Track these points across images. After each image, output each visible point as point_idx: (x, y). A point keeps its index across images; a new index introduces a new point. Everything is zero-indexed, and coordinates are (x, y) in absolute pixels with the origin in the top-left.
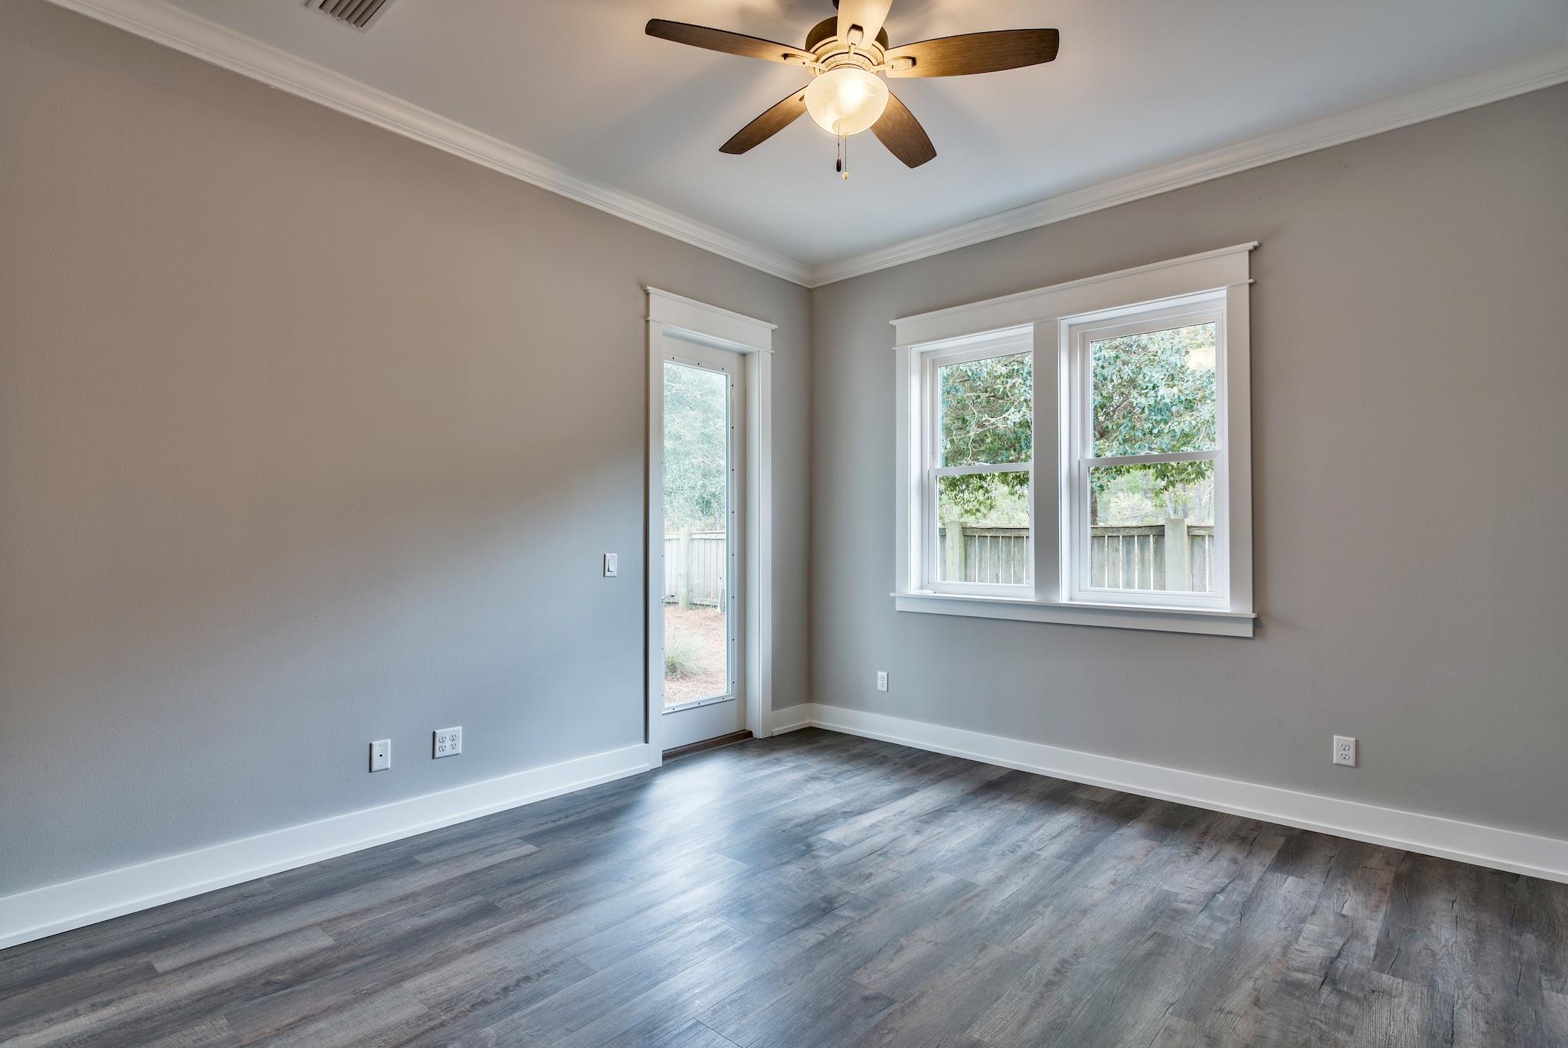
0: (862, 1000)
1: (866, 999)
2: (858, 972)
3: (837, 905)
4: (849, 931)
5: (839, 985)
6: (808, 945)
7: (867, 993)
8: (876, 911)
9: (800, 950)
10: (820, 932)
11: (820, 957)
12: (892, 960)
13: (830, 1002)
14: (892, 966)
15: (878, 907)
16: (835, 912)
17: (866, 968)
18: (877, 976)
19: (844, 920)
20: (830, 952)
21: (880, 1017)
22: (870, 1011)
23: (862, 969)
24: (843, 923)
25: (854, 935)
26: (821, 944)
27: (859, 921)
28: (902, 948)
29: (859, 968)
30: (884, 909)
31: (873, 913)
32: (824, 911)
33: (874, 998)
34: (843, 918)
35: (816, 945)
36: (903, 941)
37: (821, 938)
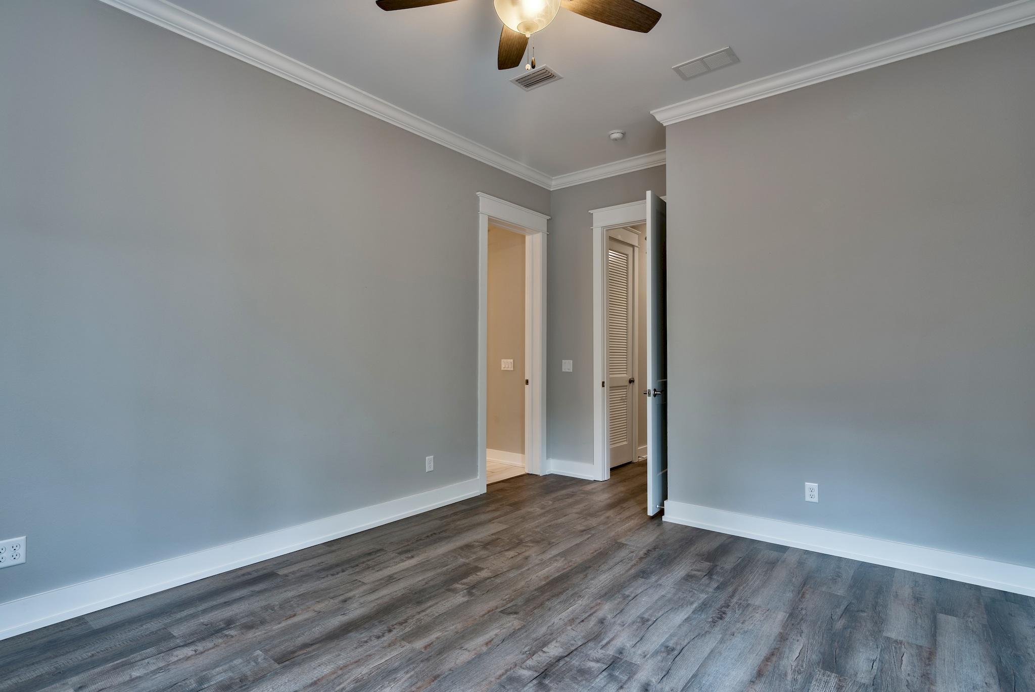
0: (518, 613)
1: (516, 613)
2: (520, 627)
3: (535, 682)
4: (524, 656)
5: (531, 619)
6: (554, 644)
7: (515, 616)
8: (501, 676)
9: (559, 639)
10: (547, 655)
11: (545, 635)
12: (496, 635)
13: (535, 611)
14: (497, 631)
15: (498, 681)
16: (536, 674)
17: (514, 629)
18: (508, 625)
19: (528, 666)
20: (539, 639)
21: (509, 605)
22: (514, 607)
23: (517, 628)
24: (530, 662)
25: (521, 652)
26: (545, 644)
27: (516, 665)
28: (487, 644)
29: (519, 629)
30: (493, 679)
31: (503, 674)
32: (546, 675)
33: (511, 613)
34: (529, 668)
35: (549, 643)
36: (485, 649)
37: (545, 649)
